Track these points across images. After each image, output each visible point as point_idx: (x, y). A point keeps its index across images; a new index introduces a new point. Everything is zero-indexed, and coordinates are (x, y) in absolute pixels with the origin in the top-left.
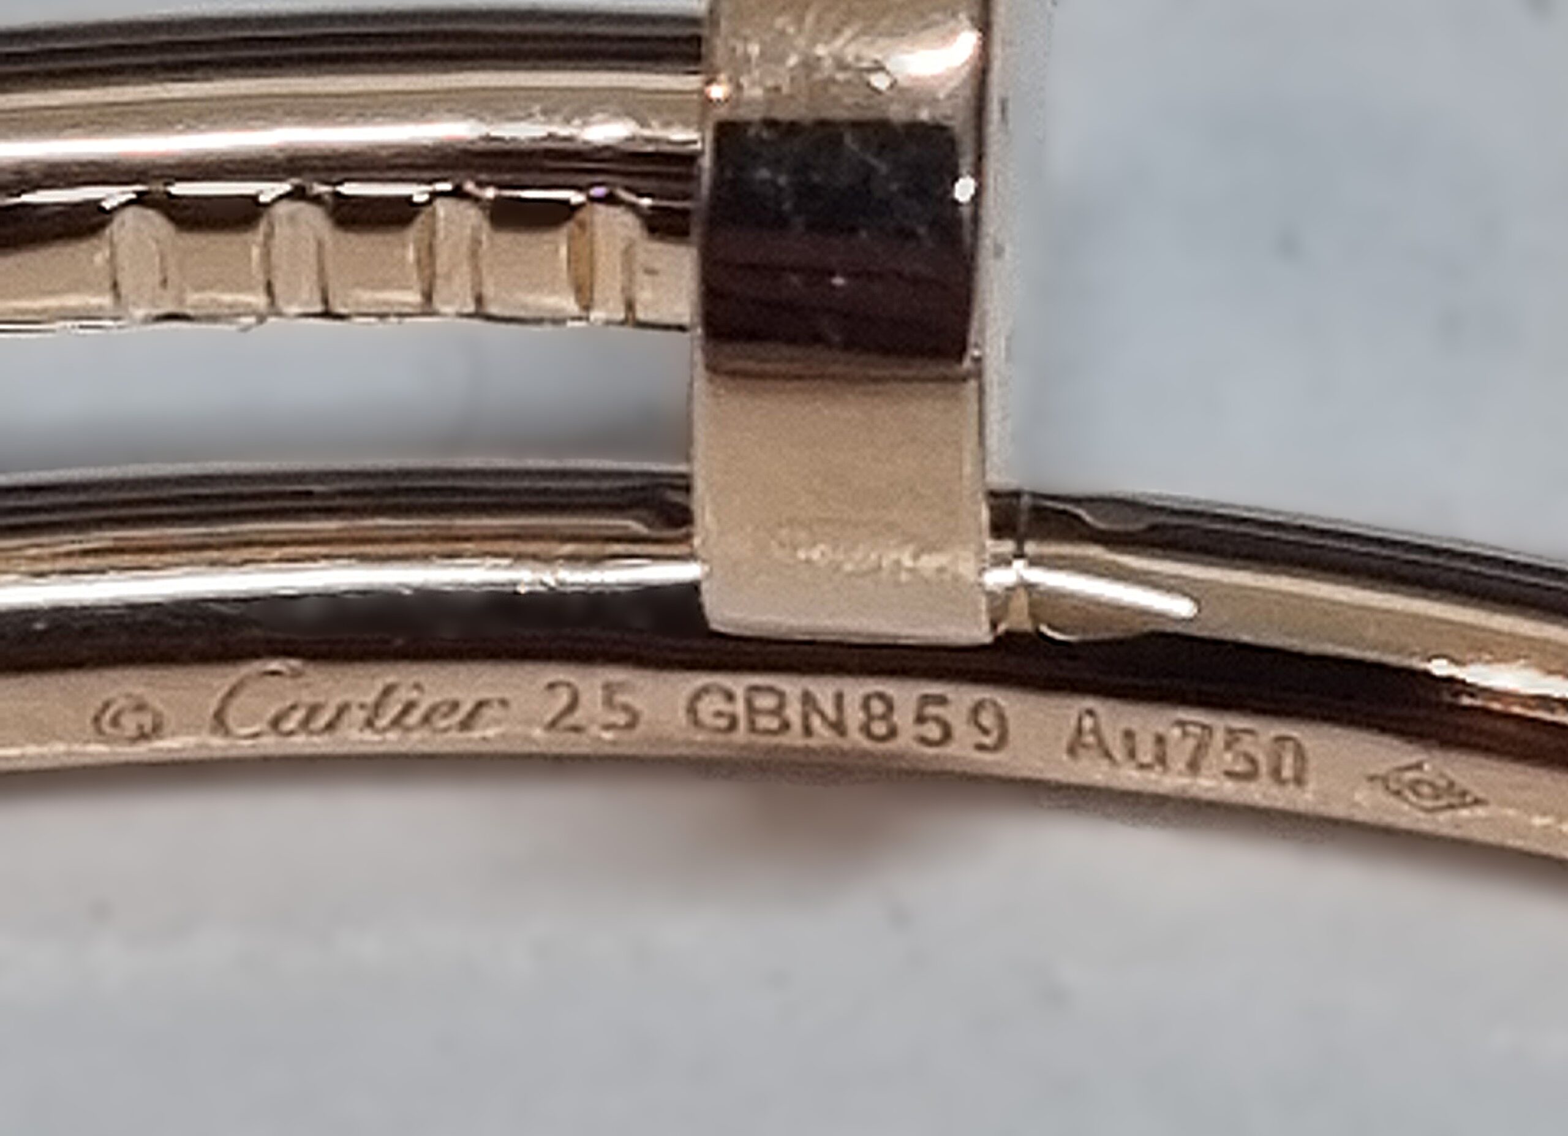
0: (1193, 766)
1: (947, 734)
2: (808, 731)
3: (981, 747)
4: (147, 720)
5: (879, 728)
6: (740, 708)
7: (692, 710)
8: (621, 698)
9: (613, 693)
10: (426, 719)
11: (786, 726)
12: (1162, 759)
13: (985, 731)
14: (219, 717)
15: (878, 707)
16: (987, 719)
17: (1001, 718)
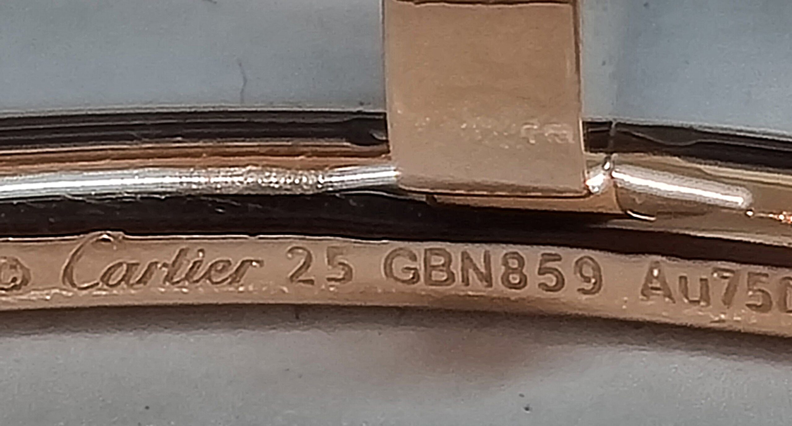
0: (728, 301)
1: (561, 283)
2: (466, 281)
3: (583, 291)
4: (19, 275)
5: (515, 279)
6: (420, 265)
7: (388, 266)
8: (340, 259)
9: (335, 255)
10: (207, 275)
11: (451, 277)
12: (706, 297)
13: (588, 280)
14: (68, 274)
15: (514, 264)
16: (588, 272)
17: (597, 269)
